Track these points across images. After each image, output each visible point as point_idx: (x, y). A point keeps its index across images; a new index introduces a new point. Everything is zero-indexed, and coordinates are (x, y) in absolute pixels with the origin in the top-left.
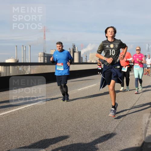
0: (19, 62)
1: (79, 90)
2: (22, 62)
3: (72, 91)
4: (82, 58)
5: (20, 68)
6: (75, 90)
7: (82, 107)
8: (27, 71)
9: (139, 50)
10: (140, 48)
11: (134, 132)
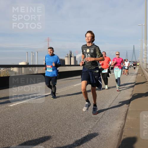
0: (29, 64)
1: (75, 85)
2: (32, 64)
3: (70, 86)
4: (77, 61)
5: (30, 69)
6: (72, 86)
7: (77, 99)
8: (35, 72)
9: (118, 54)
10: (119, 53)
11: (117, 118)
